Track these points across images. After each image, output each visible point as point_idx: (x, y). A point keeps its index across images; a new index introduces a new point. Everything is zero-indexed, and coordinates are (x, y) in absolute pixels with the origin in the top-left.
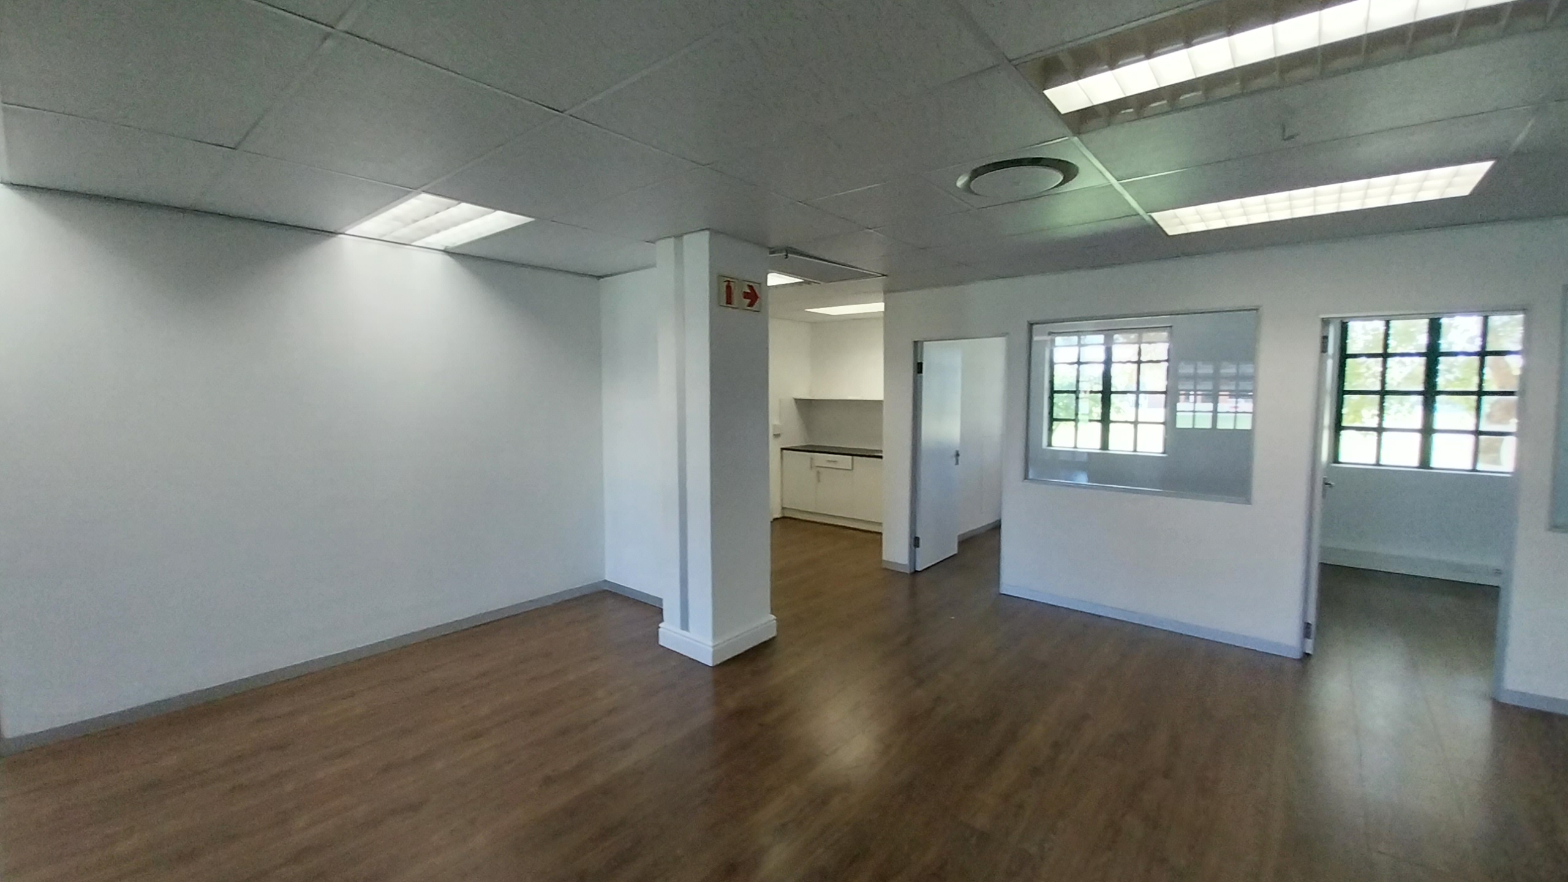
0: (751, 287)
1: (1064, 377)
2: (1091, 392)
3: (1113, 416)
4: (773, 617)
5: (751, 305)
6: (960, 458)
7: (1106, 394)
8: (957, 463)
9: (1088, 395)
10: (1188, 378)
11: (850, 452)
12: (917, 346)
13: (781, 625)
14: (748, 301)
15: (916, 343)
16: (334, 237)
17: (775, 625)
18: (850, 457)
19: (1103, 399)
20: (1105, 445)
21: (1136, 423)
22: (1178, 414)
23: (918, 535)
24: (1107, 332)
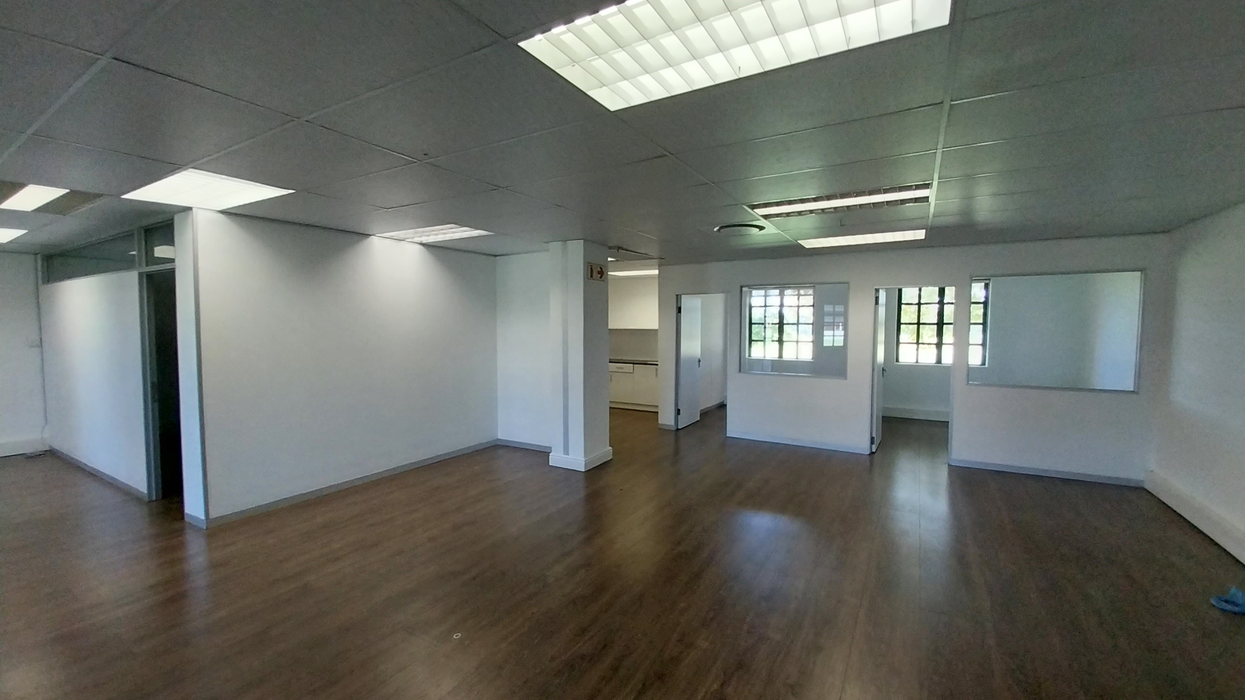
0: (601, 268)
1: (757, 315)
2: (772, 324)
3: (785, 338)
4: (611, 448)
5: (601, 277)
6: (701, 363)
7: (781, 325)
8: (699, 366)
9: (771, 325)
10: (829, 314)
11: (631, 362)
12: (678, 298)
13: (614, 453)
14: (600, 275)
15: (677, 295)
16: (369, 237)
17: (612, 453)
18: (632, 365)
19: (779, 328)
20: (781, 356)
21: (797, 342)
22: (825, 338)
23: (679, 408)
24: (780, 289)
